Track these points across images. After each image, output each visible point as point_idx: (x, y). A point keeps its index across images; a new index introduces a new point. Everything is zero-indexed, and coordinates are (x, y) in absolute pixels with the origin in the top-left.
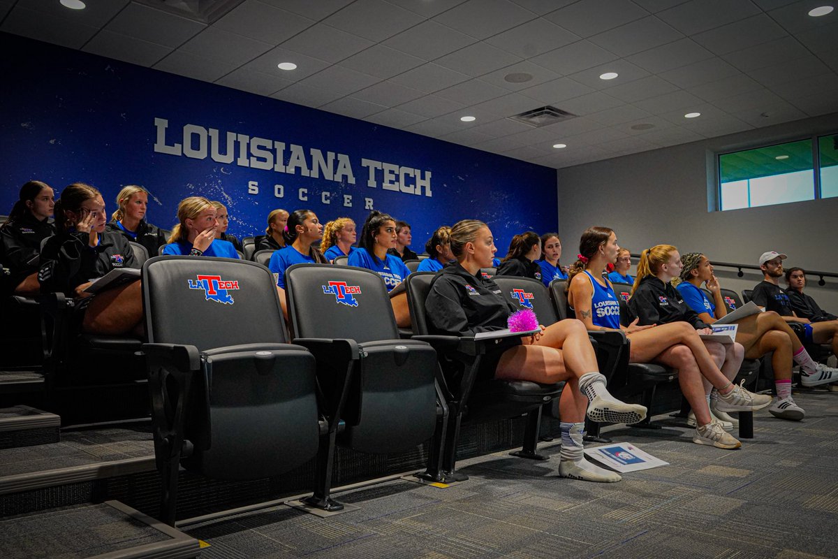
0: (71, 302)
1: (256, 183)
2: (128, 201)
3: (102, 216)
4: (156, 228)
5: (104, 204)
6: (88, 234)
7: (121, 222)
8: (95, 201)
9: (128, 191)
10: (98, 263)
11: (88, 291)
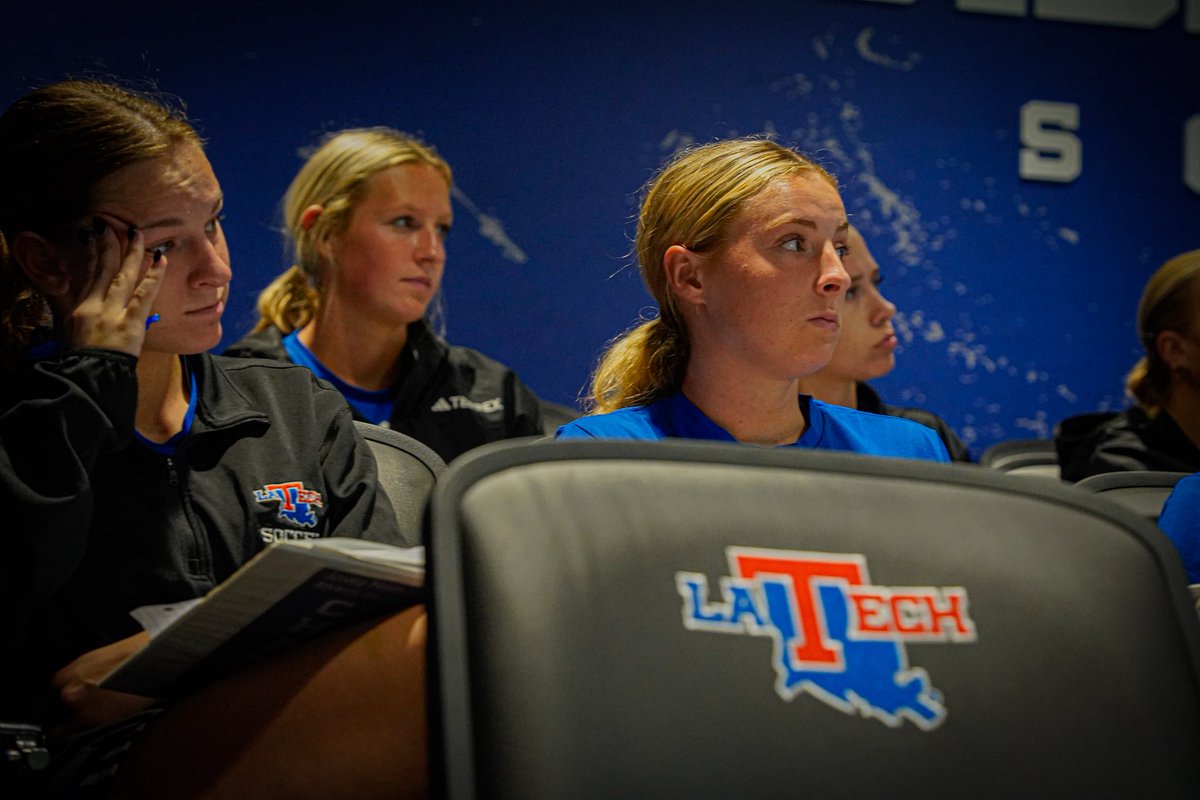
0: (29, 746)
1: (1068, 115)
2: (345, 215)
3: (207, 260)
4: (493, 371)
5: (215, 192)
6: (132, 360)
7: (304, 336)
8: (170, 175)
9: (343, 162)
10: (182, 526)
11: (119, 682)
